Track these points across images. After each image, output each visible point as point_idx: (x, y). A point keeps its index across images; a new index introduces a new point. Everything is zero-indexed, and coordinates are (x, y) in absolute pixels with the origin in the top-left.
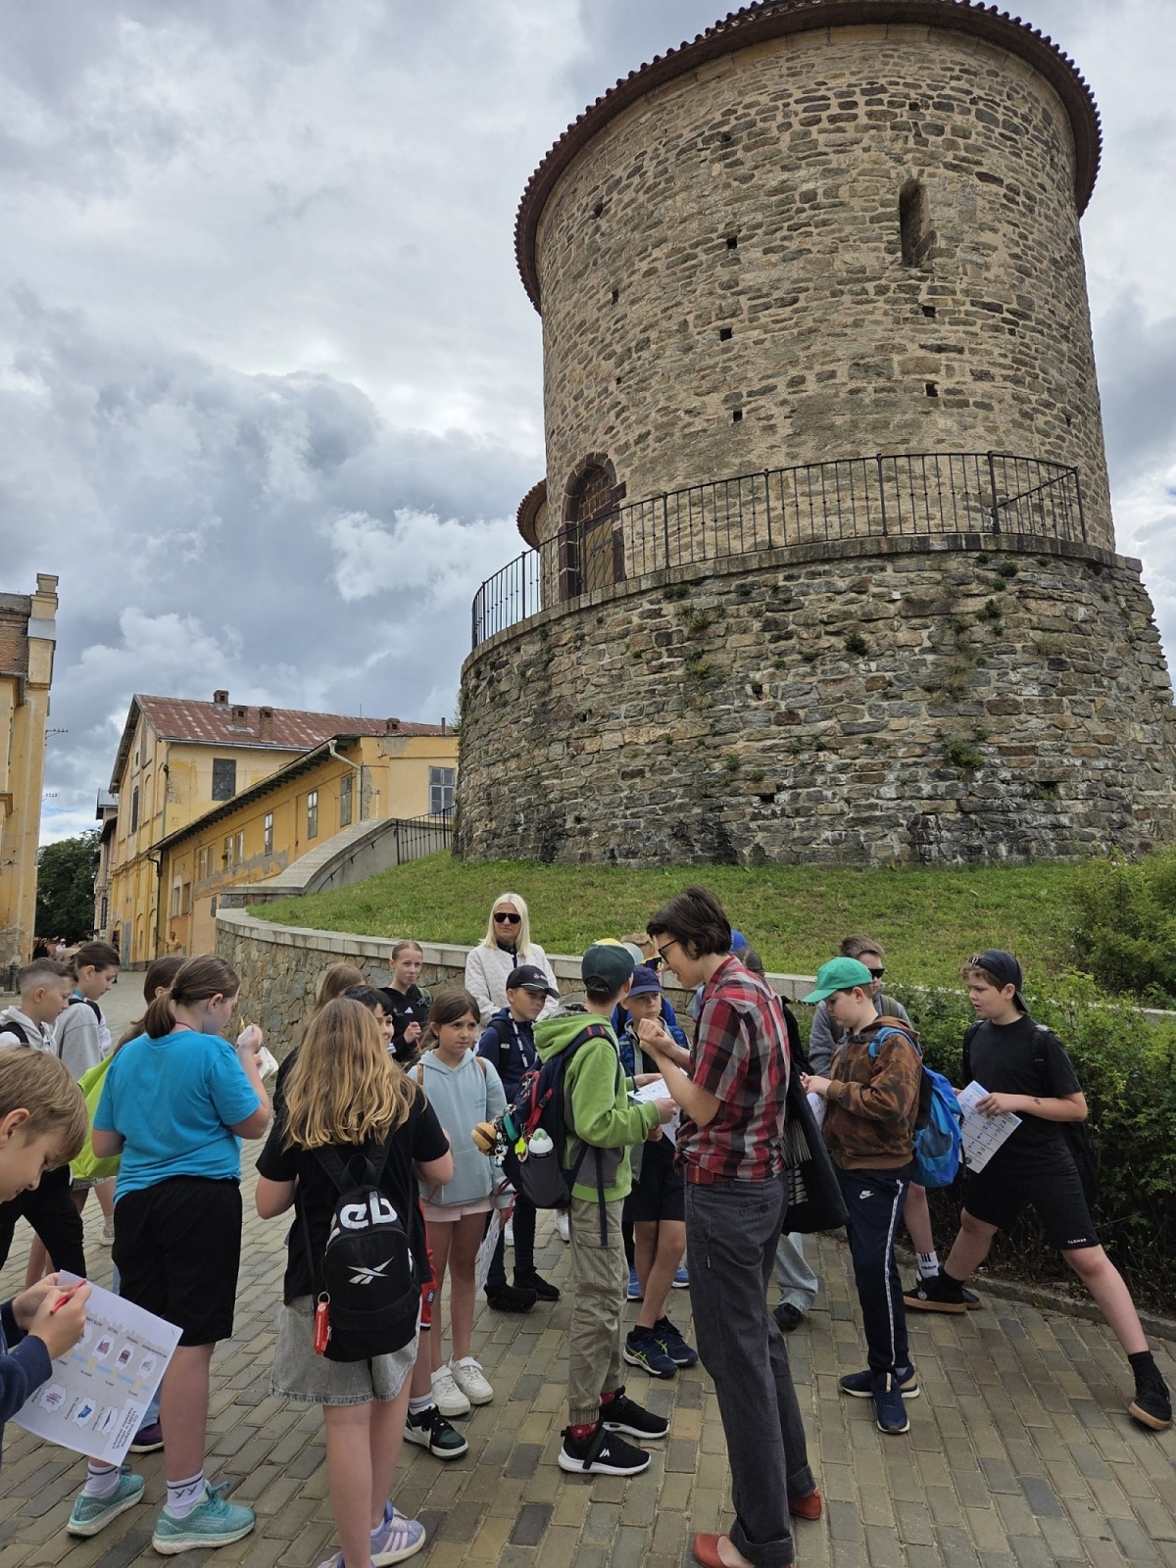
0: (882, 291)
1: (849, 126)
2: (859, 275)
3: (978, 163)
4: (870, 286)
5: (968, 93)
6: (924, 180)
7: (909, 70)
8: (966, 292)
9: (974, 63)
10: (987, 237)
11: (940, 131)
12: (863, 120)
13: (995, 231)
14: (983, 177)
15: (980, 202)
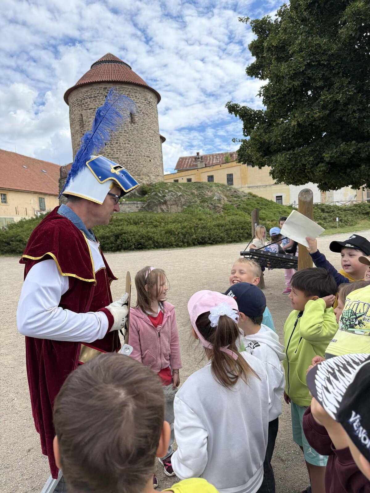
0: (79, 132)
1: (75, 107)
2: (77, 131)
3: (89, 107)
4: (78, 132)
5: (87, 95)
6: (82, 113)
7: (80, 95)
8: (87, 130)
9: (88, 89)
10: (90, 119)
11: (83, 104)
12: (76, 106)
13: (91, 118)
14: (90, 109)
15: (89, 114)
